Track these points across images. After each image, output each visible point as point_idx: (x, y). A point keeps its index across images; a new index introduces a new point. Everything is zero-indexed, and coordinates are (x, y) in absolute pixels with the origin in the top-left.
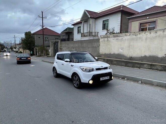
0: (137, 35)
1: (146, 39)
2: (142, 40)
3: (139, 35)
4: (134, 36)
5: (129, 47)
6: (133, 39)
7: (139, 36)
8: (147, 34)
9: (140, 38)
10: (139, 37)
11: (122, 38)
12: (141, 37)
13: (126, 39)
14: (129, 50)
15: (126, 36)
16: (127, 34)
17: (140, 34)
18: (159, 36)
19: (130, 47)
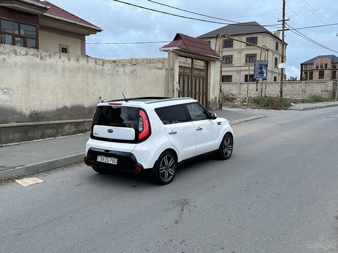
0: (44, 58)
1: (63, 70)
2: (56, 72)
3: (48, 58)
4: (37, 58)
5: (28, 85)
6: (34, 66)
7: (49, 61)
8: (64, 59)
9: (52, 66)
10: (50, 64)
11: (4, 59)
12: (52, 64)
13: (16, 63)
14: (29, 94)
15: (16, 54)
16: (18, 51)
17: (50, 56)
18: (83, 69)
19: (31, 86)
